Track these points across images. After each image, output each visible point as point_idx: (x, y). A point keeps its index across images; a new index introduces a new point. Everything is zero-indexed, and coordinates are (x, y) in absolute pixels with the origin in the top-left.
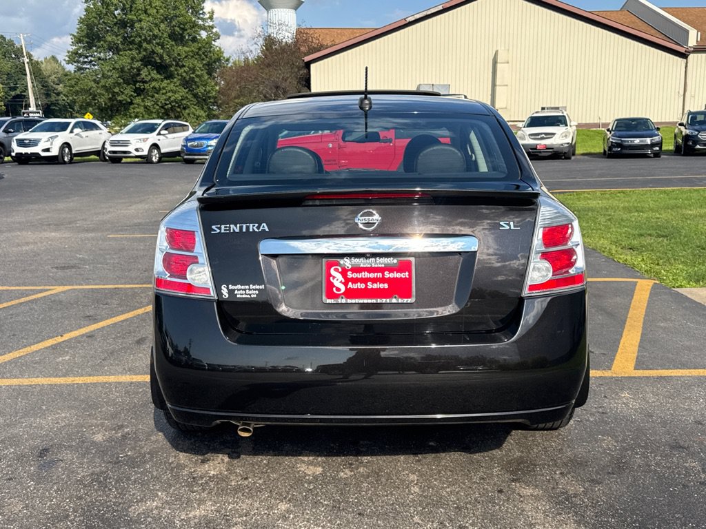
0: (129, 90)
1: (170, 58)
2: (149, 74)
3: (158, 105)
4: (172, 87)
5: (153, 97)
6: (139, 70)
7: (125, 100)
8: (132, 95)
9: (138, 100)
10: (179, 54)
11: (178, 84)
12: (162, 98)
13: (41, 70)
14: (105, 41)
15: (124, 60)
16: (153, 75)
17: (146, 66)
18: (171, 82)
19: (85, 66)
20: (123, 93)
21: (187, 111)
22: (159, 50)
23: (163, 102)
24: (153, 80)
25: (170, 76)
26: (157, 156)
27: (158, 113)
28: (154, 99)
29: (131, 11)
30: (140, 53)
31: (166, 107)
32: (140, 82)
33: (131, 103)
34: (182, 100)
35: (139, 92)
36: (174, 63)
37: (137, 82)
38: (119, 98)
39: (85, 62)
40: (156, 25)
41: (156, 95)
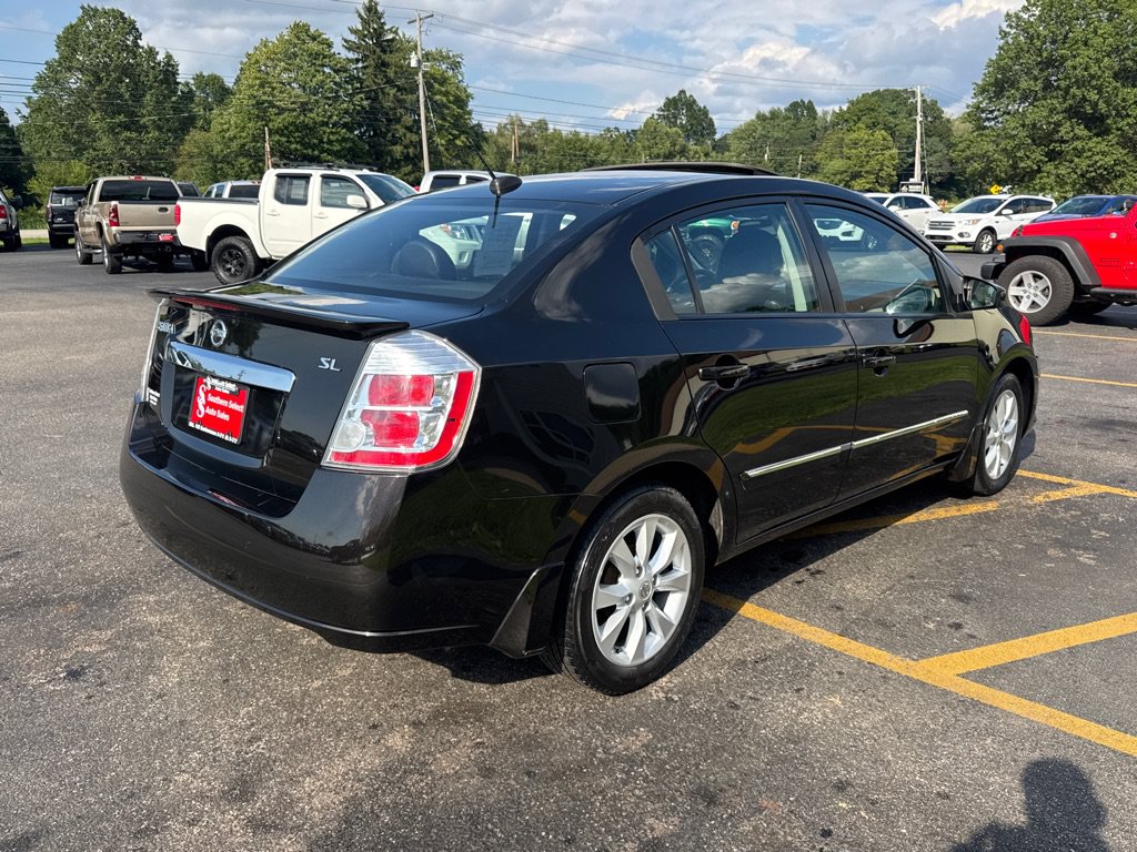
0: (1038, 154)
1: (1108, 106)
2: (1072, 131)
3: (1076, 173)
4: (1103, 147)
5: (1072, 162)
6: (1058, 124)
7: (1031, 167)
8: (1041, 161)
9: (1049, 167)
10: (1124, 100)
11: (1114, 142)
12: (1083, 164)
13: (950, 130)
14: (1018, 89)
15: (1037, 114)
16: (1077, 131)
17: (1070, 119)
18: (1103, 140)
19: (987, 124)
20: (1028, 157)
21: (1120, 181)
22: (1093, 96)
23: (1084, 169)
24: (1078, 138)
25: (1104, 132)
26: (991, 243)
27: (1074, 186)
28: (1073, 165)
29: (1064, 43)
30: (1065, 100)
31: (1088, 176)
32: (1056, 142)
33: (1039, 170)
34: (1115, 165)
35: (1053, 156)
36: (1114, 113)
37: (1052, 142)
38: (1022, 165)
39: (988, 119)
40: (1098, 61)
41: (1076, 160)
